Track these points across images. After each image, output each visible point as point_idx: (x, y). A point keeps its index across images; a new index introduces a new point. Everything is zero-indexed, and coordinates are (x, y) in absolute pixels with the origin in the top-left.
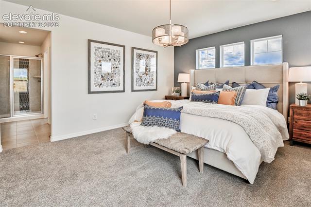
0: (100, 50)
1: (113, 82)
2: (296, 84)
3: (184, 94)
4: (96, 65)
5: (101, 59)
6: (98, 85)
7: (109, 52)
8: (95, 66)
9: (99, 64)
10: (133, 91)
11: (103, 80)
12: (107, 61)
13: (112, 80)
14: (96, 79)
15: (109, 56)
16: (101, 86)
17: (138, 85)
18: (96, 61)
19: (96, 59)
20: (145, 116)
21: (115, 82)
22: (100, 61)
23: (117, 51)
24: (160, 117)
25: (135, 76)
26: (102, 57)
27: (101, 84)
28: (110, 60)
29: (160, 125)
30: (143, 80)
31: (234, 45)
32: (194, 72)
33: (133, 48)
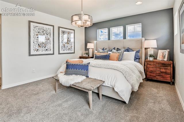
0: (37, 28)
1: (46, 48)
2: (148, 49)
3: (91, 55)
4: (34, 37)
5: (38, 33)
6: (36, 50)
7: (43, 29)
8: (34, 38)
9: (37, 36)
10: (59, 53)
11: (39, 47)
12: (42, 35)
13: (45, 47)
14: (35, 46)
15: (43, 32)
16: (38, 51)
17: (62, 50)
18: (35, 35)
19: (34, 34)
20: (67, 69)
21: (48, 48)
22: (37, 35)
23: (49, 29)
24: (76, 69)
25: (61, 45)
26: (39, 32)
27: (38, 50)
28: (44, 34)
29: (76, 74)
30: (66, 47)
31: (118, 28)
32: (96, 42)
33: (59, 28)
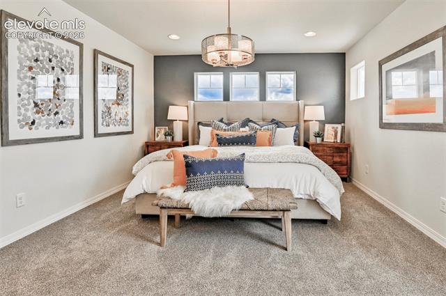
0: (31, 43)
1: (60, 117)
3: (178, 138)
4: (22, 75)
5: (34, 64)
6: (27, 124)
7: (51, 52)
8: (19, 78)
9: (29, 74)
10: (96, 135)
11: (38, 112)
12: (48, 71)
13: (57, 113)
14: (23, 111)
15: (50, 61)
16: (33, 127)
17: (105, 124)
18: (22, 67)
19: (20, 63)
21: (64, 117)
22: (31, 68)
23: (67, 52)
25: (101, 108)
26: (36, 60)
27: (33, 123)
28: (53, 68)
30: (113, 114)
32: (194, 105)
33: (96, 53)
